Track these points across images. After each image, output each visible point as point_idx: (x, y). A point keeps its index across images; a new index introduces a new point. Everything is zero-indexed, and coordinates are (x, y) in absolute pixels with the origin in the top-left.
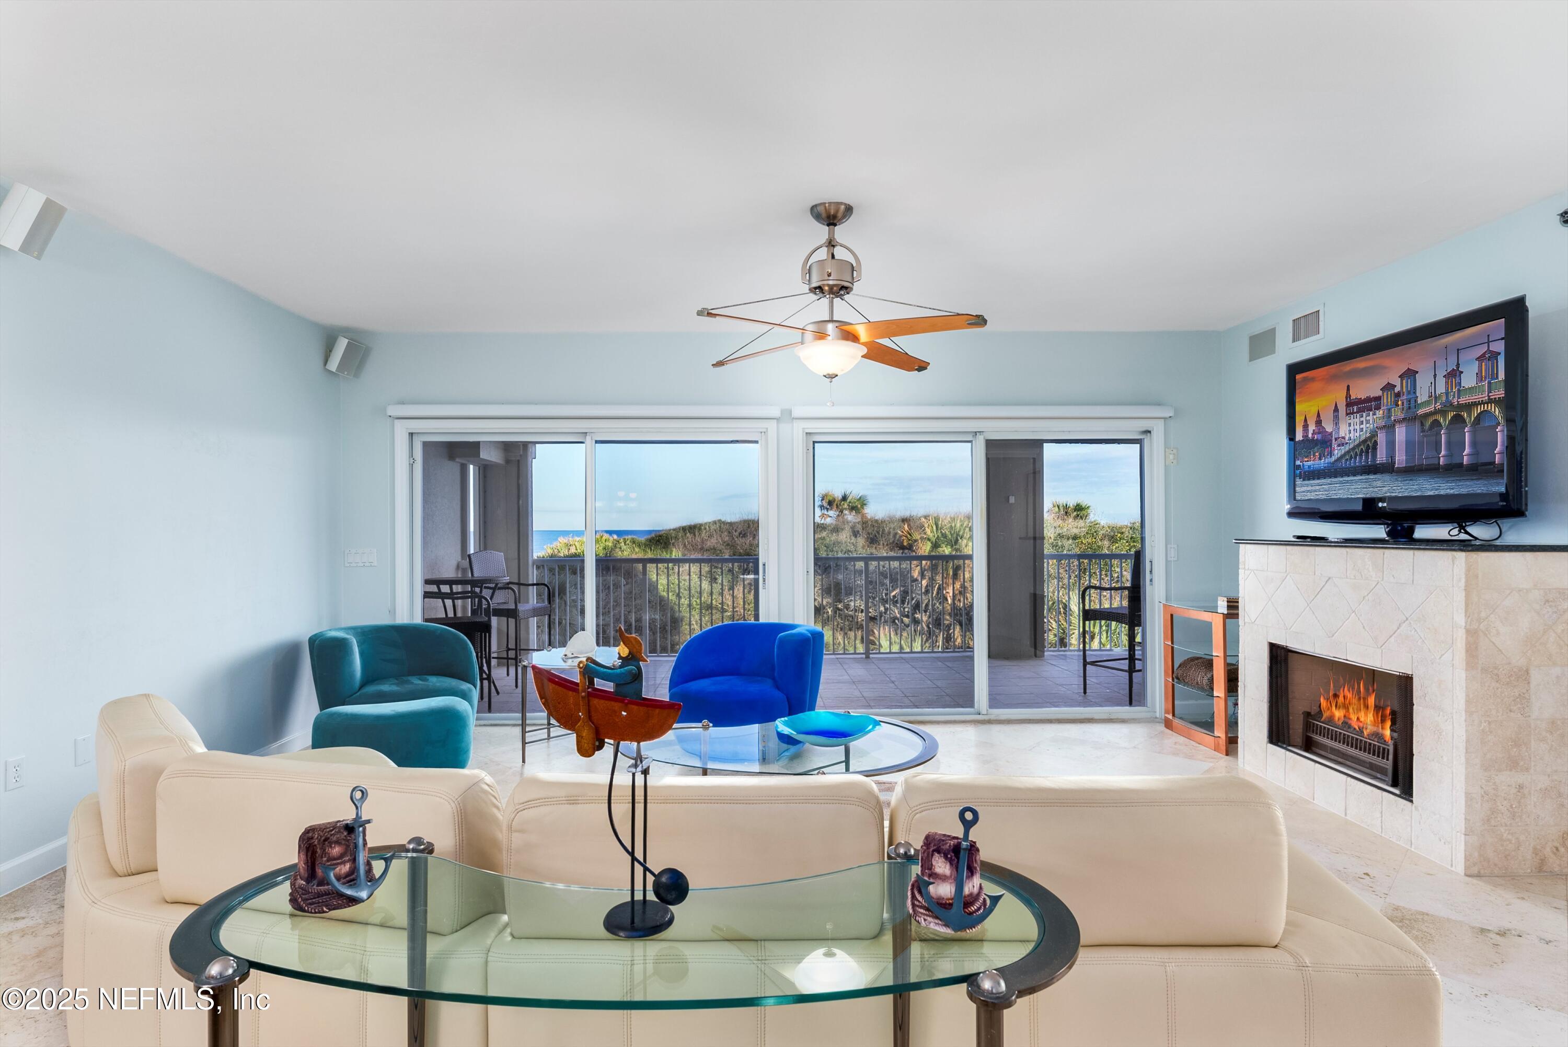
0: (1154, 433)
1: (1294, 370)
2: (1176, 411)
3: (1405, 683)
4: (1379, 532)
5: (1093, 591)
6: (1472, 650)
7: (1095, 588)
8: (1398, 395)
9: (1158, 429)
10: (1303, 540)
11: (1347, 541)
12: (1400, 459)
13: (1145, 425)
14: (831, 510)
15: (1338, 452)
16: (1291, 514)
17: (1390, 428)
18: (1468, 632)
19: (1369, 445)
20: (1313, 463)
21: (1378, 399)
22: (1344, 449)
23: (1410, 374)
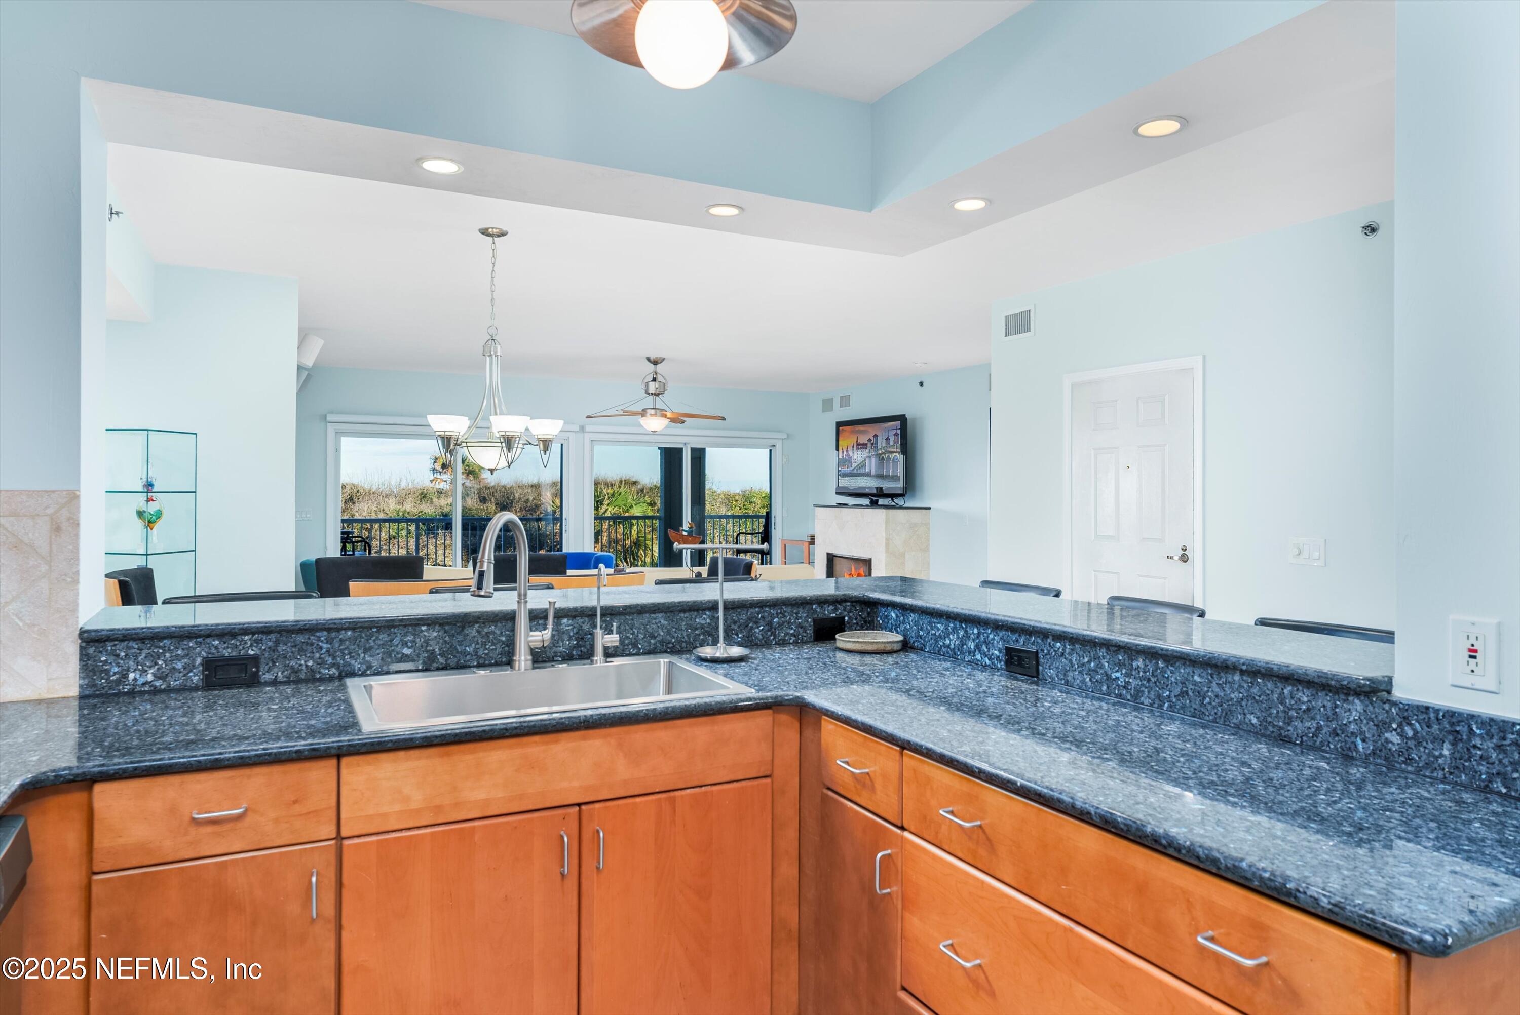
0: (777, 446)
1: (839, 425)
2: (788, 435)
3: (870, 560)
4: (866, 501)
5: (741, 535)
6: (887, 545)
7: (743, 533)
8: (872, 444)
9: (779, 445)
10: (841, 505)
11: (855, 505)
12: (873, 473)
13: (773, 442)
14: (445, 473)
15: (854, 466)
16: (837, 493)
17: (870, 457)
18: (886, 539)
19: (863, 464)
20: (845, 469)
21: (866, 444)
22: (856, 465)
23: (876, 436)
